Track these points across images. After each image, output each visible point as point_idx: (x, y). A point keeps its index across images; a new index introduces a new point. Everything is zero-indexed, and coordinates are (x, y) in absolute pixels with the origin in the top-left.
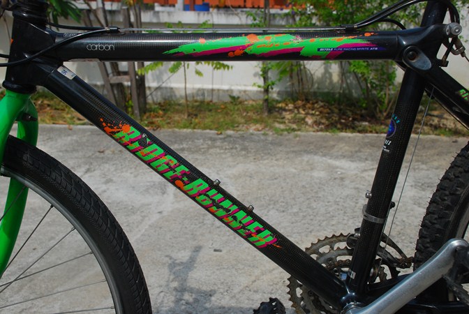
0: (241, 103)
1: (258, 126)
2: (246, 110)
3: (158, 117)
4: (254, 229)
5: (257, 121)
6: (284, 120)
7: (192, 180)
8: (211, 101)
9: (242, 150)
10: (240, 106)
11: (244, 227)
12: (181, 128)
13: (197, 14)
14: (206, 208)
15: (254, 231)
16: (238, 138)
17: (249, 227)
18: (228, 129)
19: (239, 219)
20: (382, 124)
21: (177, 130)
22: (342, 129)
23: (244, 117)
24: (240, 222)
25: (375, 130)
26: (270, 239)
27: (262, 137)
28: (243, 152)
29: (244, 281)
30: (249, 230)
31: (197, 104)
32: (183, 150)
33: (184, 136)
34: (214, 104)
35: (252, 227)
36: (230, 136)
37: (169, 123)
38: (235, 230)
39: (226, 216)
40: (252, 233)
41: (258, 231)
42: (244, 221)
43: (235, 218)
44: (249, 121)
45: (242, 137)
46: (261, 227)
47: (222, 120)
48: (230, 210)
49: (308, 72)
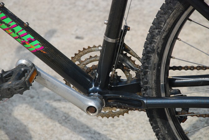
4: (27, 39)
11: (20, 37)
15: (27, 41)
17: (23, 38)
19: (16, 31)
24: (17, 34)
26: (39, 46)
30: (24, 40)
35: (26, 38)
39: (7, 29)
40: (26, 42)
41: (30, 41)
42: (20, 34)
43: (14, 31)
46: (32, 38)
48: (10, 25)
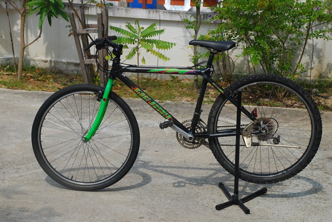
0: (179, 81)
1: (189, 99)
2: (182, 87)
3: (117, 89)
5: (188, 95)
6: (208, 95)
7: (152, 102)
8: (156, 79)
9: (175, 112)
10: (177, 84)
12: (135, 97)
13: (148, 12)
14: (155, 109)
15: (166, 115)
16: (173, 105)
18: (167, 99)
20: (278, 100)
21: (131, 98)
22: (248, 102)
23: (179, 92)
25: (270, 104)
27: (190, 106)
28: (176, 114)
29: (168, 160)
31: (145, 81)
32: (137, 110)
33: (136, 103)
34: (158, 81)
36: (168, 104)
37: (125, 94)
38: (162, 115)
39: (160, 111)
41: (168, 115)
42: (164, 113)
44: (182, 94)
45: (176, 105)
47: (163, 93)
49: (231, 60)
